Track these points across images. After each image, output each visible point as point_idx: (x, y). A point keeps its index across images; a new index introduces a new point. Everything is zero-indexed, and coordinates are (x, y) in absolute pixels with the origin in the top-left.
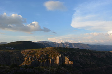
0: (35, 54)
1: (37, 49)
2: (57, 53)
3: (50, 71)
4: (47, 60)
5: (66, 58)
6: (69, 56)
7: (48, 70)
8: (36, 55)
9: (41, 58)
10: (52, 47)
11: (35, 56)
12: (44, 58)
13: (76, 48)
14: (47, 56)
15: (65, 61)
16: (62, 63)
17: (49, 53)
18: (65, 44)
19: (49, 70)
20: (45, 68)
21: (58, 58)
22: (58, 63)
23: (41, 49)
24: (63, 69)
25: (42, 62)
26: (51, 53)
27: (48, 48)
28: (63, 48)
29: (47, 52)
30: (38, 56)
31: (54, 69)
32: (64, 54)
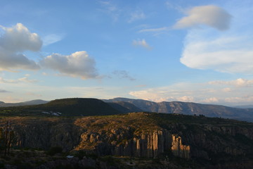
0: (105, 127)
1: (109, 116)
2: (153, 126)
3: (137, 166)
4: (130, 140)
5: (174, 137)
6: (181, 133)
7: (131, 163)
8: (106, 128)
9: (118, 137)
10: (141, 111)
11: (104, 132)
12: (124, 136)
13: (198, 114)
14: (131, 131)
15: (171, 146)
16: (165, 150)
17: (134, 125)
18: (173, 106)
19: (134, 164)
20: (125, 160)
21: (155, 137)
22: (154, 148)
23: (116, 116)
24: (165, 163)
25: (118, 146)
26: (140, 125)
27: (132, 115)
28: (168, 114)
29: (131, 122)
30: (110, 132)
31: (145, 161)
32: (168, 129)
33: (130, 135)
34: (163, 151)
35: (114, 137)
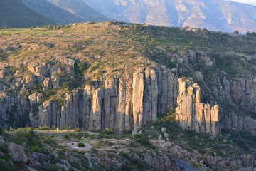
0: (11, 58)
1: (22, 31)
2: (134, 56)
3: (94, 151)
4: (75, 91)
5: (182, 85)
6: (200, 75)
7: (81, 146)
8: (14, 61)
9: (46, 82)
10: (104, 19)
11: (9, 71)
12: (60, 82)
13: (243, 32)
14: (79, 69)
15: (175, 106)
16: (159, 115)
17: (87, 54)
18: (183, 8)
19: (88, 147)
20: (67, 137)
21: (138, 86)
22: (135, 110)
23: (40, 31)
24: (161, 143)
25: (46, 104)
26: (102, 54)
28: (170, 30)
29: (79, 47)
30: (24, 69)
31: (114, 141)
32: (171, 66)
33: (75, 77)
34: (155, 118)
35: (36, 84)
